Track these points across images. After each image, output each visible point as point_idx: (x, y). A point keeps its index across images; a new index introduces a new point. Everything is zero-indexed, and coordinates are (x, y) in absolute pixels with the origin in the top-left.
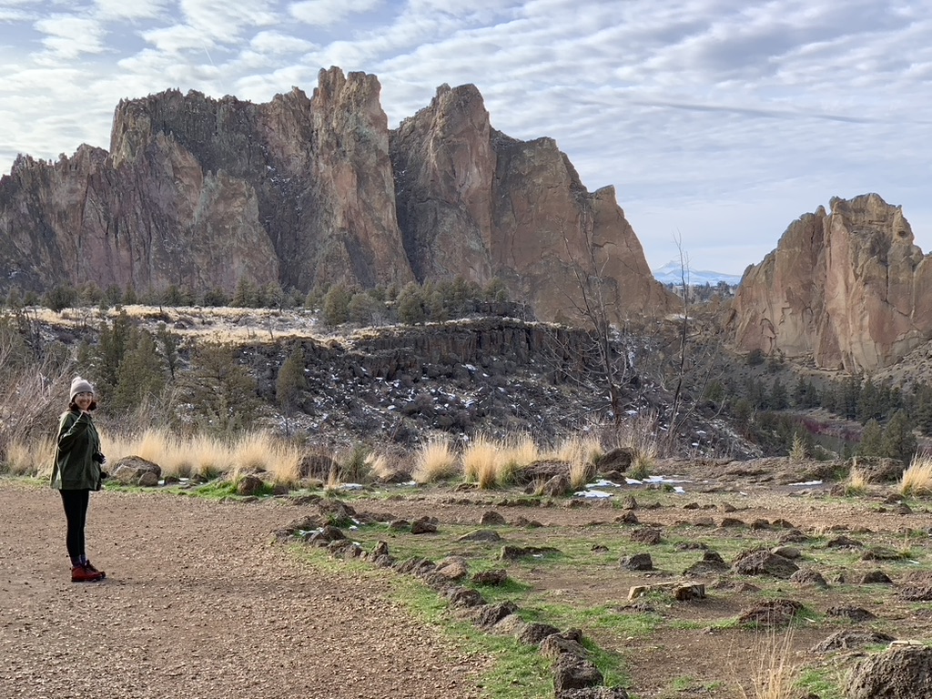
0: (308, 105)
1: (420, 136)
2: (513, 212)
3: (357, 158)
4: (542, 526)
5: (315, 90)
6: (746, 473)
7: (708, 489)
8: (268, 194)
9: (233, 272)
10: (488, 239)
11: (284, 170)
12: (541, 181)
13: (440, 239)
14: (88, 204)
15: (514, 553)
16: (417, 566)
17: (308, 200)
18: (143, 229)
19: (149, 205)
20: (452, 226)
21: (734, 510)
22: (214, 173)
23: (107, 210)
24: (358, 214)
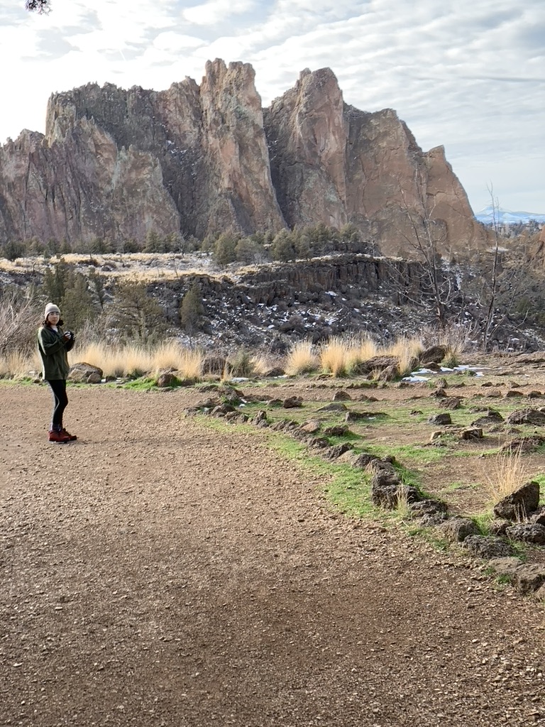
0: (198, 90)
1: (288, 112)
2: (363, 170)
3: (238, 132)
4: (377, 400)
5: (204, 78)
6: (531, 362)
7: (501, 373)
8: (169, 163)
9: (145, 225)
10: (344, 193)
11: (181, 143)
12: (385, 144)
13: (307, 194)
14: (30, 176)
15: (355, 417)
16: (287, 426)
17: (201, 167)
18: (74, 194)
19: (78, 175)
20: (315, 183)
21: (518, 386)
22: (127, 148)
23: (45, 181)
24: (241, 176)
